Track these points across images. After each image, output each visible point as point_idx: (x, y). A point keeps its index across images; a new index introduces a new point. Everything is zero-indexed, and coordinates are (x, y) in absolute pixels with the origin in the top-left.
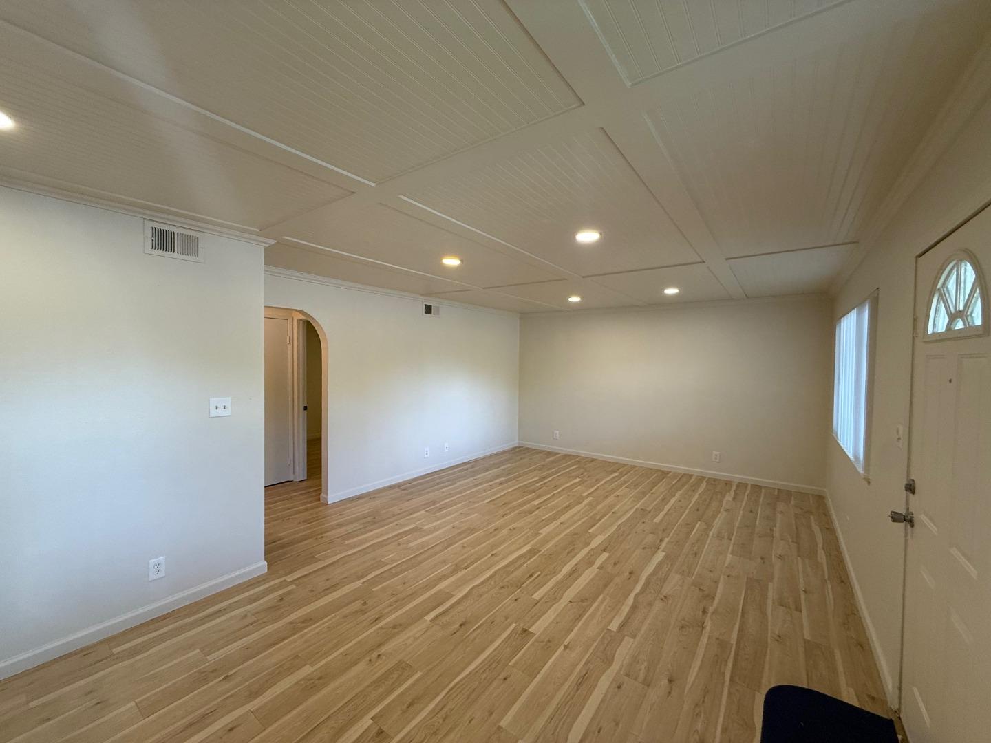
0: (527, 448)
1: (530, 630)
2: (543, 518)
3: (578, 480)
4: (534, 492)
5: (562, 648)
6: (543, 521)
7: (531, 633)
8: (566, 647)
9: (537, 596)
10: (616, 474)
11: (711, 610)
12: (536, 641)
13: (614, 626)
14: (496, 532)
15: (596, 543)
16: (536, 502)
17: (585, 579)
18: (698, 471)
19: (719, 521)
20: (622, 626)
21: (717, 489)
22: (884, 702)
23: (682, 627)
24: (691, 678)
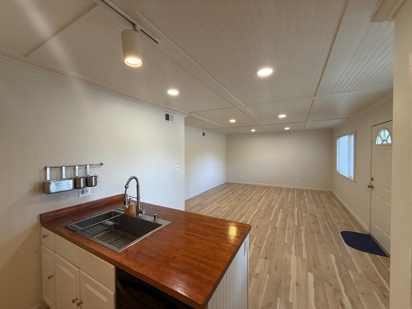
0: (230, 183)
1: (276, 226)
2: (255, 202)
3: (256, 191)
4: (245, 195)
5: (287, 229)
6: (255, 203)
7: (276, 227)
8: (288, 229)
9: (271, 219)
10: (266, 189)
11: (318, 219)
12: (279, 228)
13: (296, 224)
14: (244, 207)
15: (276, 207)
16: (249, 198)
17: (280, 215)
18: (292, 187)
19: (306, 200)
20: (298, 224)
21: (300, 192)
22: (366, 232)
23: (313, 223)
24: (322, 232)
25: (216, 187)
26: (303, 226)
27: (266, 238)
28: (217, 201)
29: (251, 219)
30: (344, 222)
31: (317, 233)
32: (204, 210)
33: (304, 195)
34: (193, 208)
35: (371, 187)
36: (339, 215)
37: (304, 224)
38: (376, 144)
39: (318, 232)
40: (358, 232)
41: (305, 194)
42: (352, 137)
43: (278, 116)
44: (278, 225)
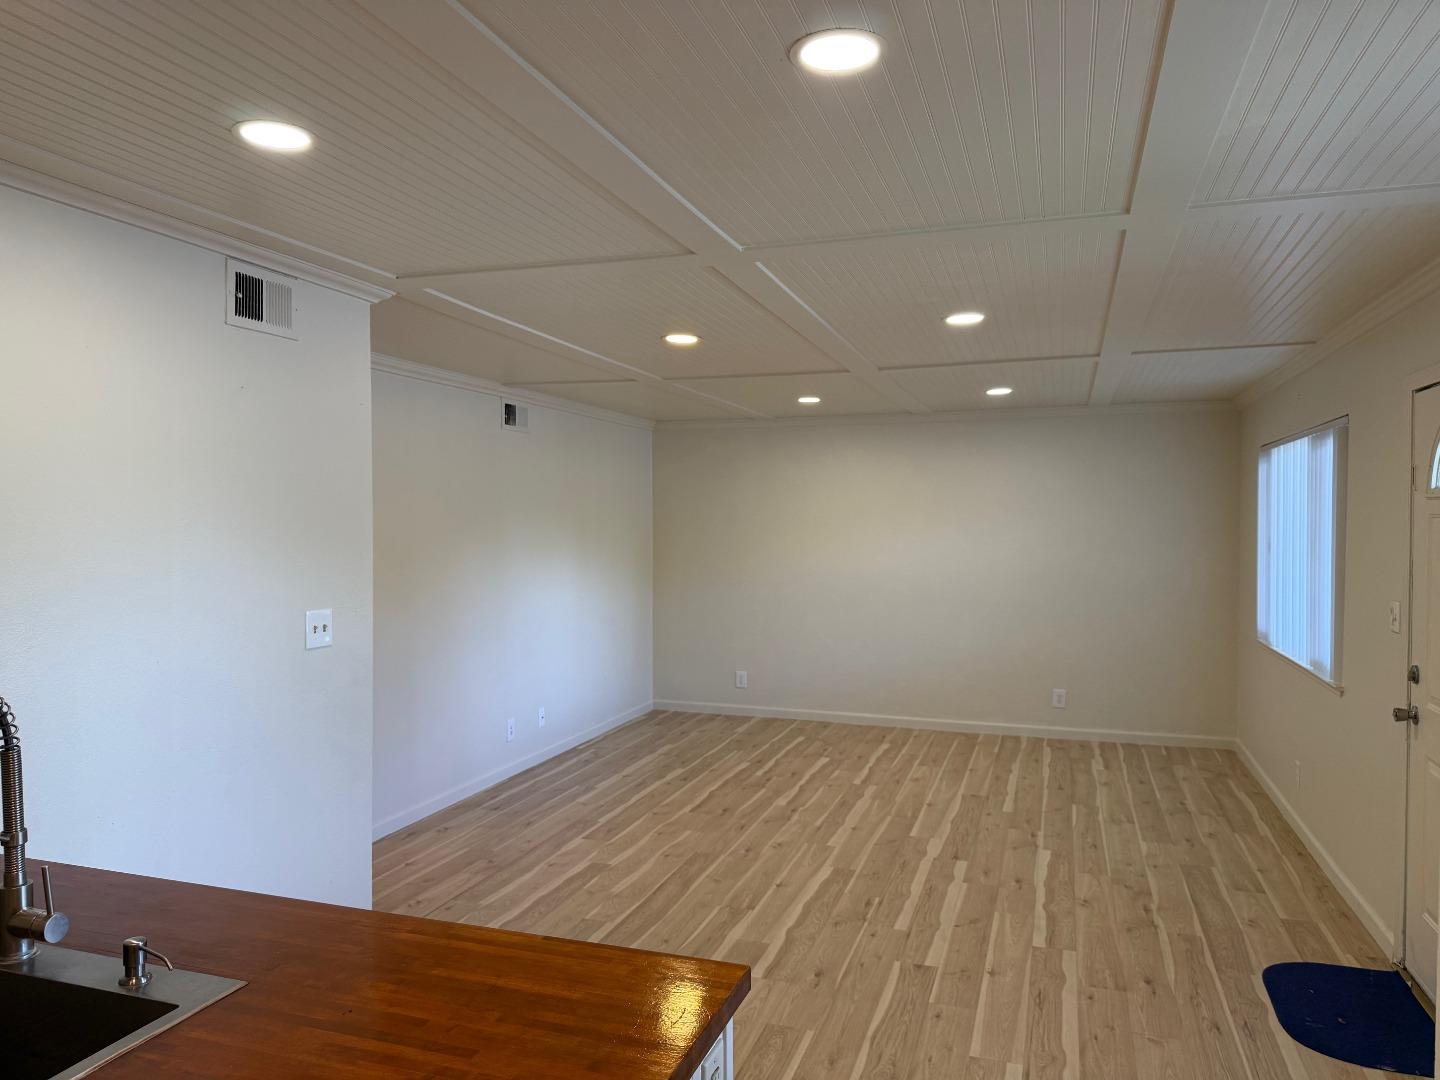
0: (676, 714)
1: (927, 963)
2: (818, 823)
3: (824, 760)
4: (763, 786)
5: (986, 977)
6: (819, 828)
7: (929, 968)
8: (992, 973)
9: (902, 923)
10: (885, 746)
11: (1154, 907)
12: (944, 974)
13: (1039, 940)
14: (751, 855)
15: (934, 848)
16: (782, 802)
17: (956, 894)
18: (1026, 728)
19: (1101, 799)
20: (1050, 940)
21: (1071, 753)
22: (1385, 960)
23: (1129, 930)
24: (1171, 976)
25: (589, 745)
26: (1075, 949)
27: (870, 1033)
28: (584, 834)
29: (789, 932)
30: (1282, 915)
31: (1142, 984)
32: (504, 891)
33: (1088, 772)
34: (431, 881)
35: (1408, 716)
36: (1259, 875)
37: (1081, 939)
38: (1433, 486)
39: (1148, 982)
40: (1347, 960)
41: (1097, 765)
42: (1329, 447)
43: (943, 319)
44: (936, 956)
